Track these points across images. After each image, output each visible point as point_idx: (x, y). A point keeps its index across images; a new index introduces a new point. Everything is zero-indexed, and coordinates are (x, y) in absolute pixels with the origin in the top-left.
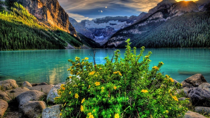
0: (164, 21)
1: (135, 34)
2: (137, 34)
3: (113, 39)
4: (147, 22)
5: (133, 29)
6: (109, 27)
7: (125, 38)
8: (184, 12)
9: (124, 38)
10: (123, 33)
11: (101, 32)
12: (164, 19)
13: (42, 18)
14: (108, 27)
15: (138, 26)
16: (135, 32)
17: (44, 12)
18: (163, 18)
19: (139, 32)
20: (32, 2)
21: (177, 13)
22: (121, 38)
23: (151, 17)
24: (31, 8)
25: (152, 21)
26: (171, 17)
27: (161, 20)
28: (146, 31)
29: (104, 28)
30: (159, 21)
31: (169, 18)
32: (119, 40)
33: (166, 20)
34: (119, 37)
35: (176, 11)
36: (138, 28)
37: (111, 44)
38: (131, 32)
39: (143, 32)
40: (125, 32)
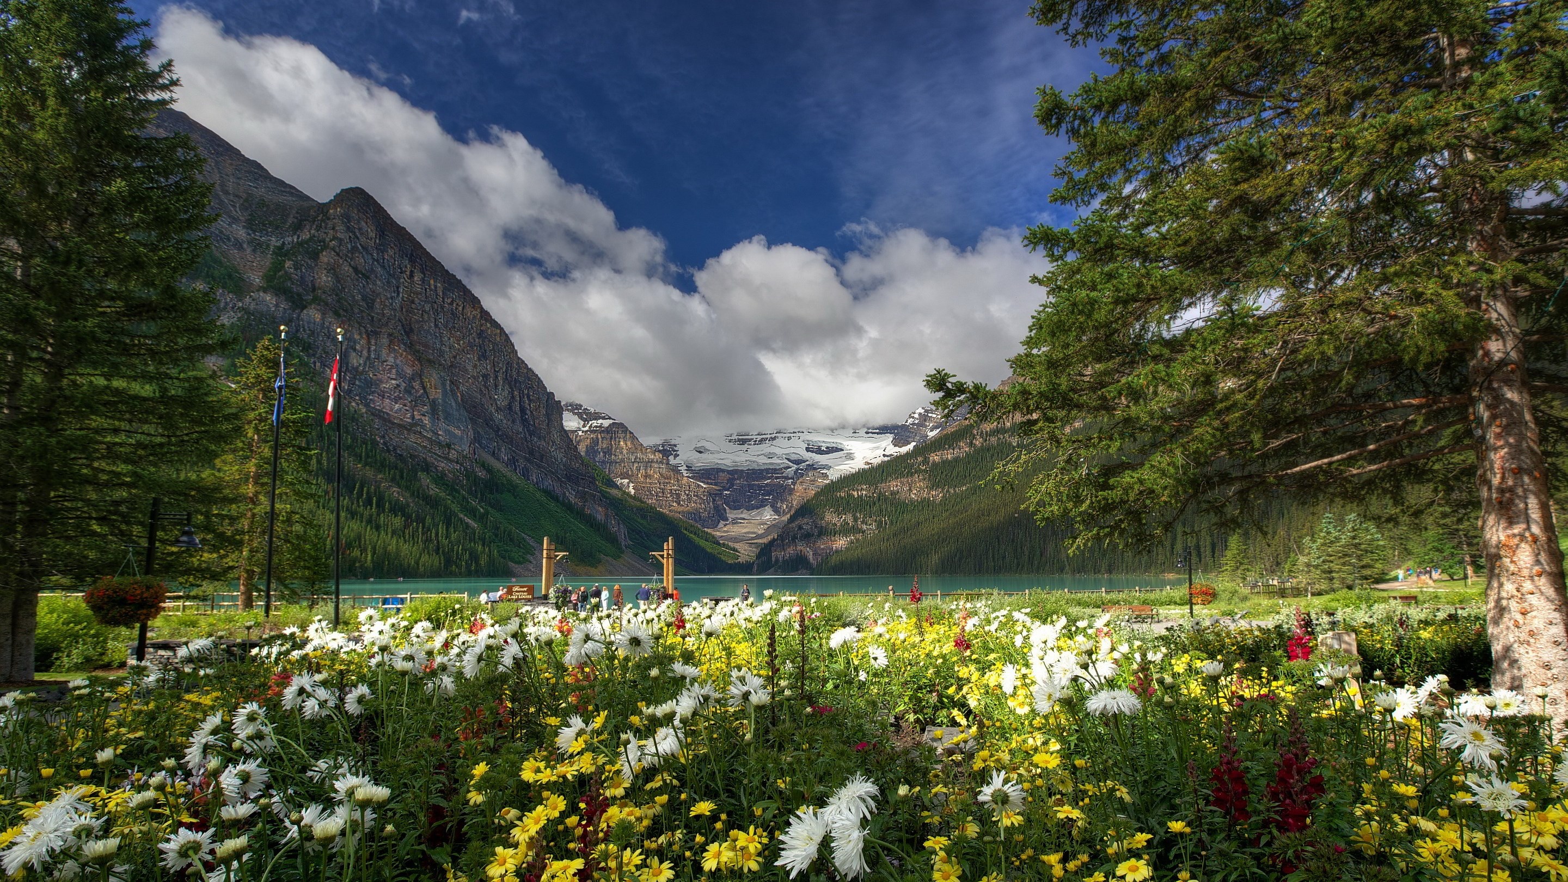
1: (911, 500)
2: (923, 500)
3: (800, 528)
4: (970, 445)
5: (902, 475)
6: (803, 465)
7: (863, 522)
9: (856, 519)
10: (849, 496)
11: (760, 487)
13: (413, 417)
14: (797, 462)
15: (925, 461)
16: (911, 490)
17: (424, 388)
19: (933, 492)
20: (363, 342)
22: (842, 519)
24: (356, 369)
25: (994, 440)
28: (964, 488)
29: (778, 466)
32: (830, 532)
34: (830, 516)
36: (926, 471)
37: (791, 551)
38: (893, 493)
39: (952, 491)
40: (863, 494)
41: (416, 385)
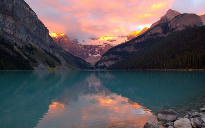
0: (164, 37)
1: (130, 52)
2: (133, 52)
3: (104, 59)
4: (144, 38)
5: (128, 46)
6: (107, 44)
7: (119, 57)
8: (186, 26)
9: (117, 56)
10: (116, 51)
12: (164, 35)
13: (13, 33)
15: (134, 43)
16: (130, 49)
18: (163, 33)
19: (135, 50)
21: (178, 28)
22: (114, 56)
23: (149, 32)
25: (150, 37)
26: (172, 32)
27: (160, 36)
28: (143, 49)
29: (101, 45)
30: (158, 36)
31: (169, 33)
32: (111, 60)
33: (166, 35)
34: (111, 56)
35: (177, 26)
36: (134, 45)
37: (102, 64)
38: (126, 50)
39: (140, 50)
40: (119, 50)
41: (14, 25)
